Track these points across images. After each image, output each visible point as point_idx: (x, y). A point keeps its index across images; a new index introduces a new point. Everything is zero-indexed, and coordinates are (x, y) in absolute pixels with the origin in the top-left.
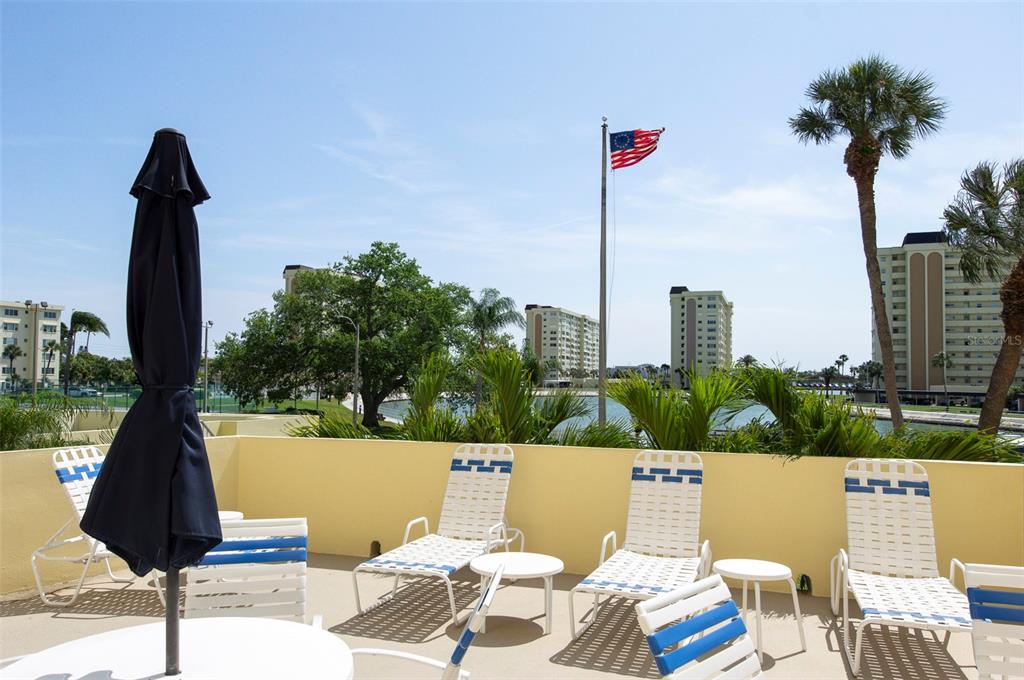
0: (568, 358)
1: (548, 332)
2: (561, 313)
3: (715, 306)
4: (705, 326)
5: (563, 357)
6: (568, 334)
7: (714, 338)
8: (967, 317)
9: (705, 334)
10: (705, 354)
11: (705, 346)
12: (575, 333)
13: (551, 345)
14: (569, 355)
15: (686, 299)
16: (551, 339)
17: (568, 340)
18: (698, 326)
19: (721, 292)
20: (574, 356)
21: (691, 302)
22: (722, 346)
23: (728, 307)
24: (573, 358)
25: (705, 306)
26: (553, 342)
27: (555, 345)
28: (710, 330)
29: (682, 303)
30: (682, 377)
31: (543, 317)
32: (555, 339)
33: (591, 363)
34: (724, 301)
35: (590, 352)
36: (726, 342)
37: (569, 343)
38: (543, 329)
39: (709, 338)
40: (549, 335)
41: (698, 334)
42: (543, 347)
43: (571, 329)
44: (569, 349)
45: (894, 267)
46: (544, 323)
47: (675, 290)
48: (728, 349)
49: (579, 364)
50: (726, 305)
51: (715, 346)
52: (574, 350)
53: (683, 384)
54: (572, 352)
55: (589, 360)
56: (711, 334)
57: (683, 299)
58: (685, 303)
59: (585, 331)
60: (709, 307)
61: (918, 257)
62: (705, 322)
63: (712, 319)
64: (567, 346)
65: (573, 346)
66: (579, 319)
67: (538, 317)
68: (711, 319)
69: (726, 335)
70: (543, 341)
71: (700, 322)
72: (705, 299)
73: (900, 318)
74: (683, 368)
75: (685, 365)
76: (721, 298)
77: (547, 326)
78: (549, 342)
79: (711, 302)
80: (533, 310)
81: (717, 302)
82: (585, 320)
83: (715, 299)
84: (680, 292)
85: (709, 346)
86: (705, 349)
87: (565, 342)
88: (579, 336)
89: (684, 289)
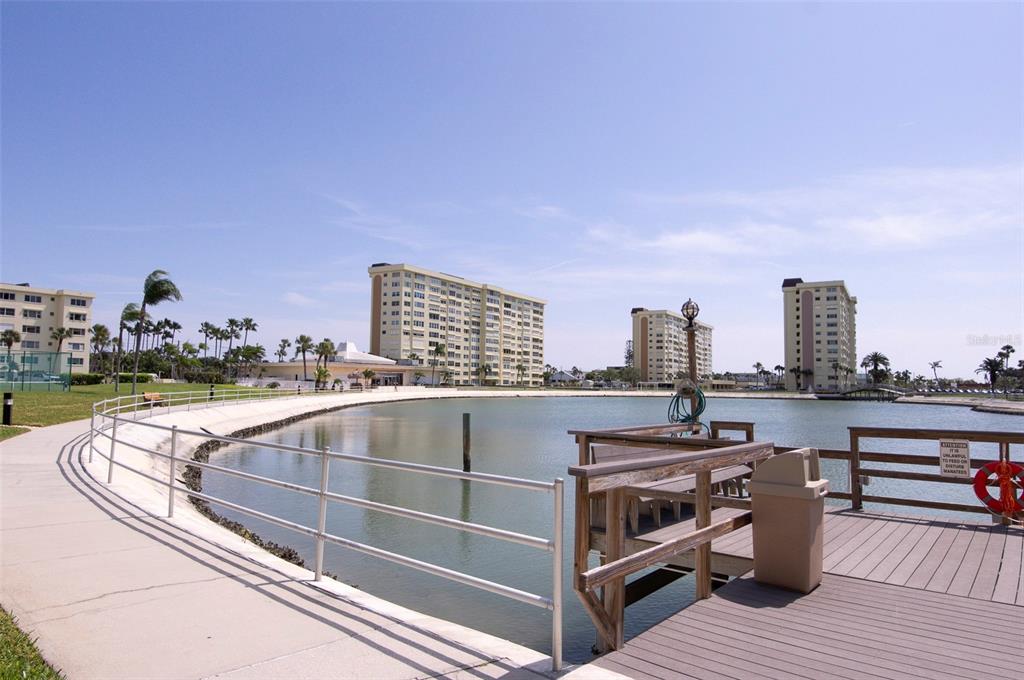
0: (675, 361)
1: (654, 335)
2: (667, 316)
3: (835, 298)
5: (671, 360)
6: (675, 337)
7: (835, 334)
11: (824, 342)
13: (658, 348)
14: (677, 358)
15: (801, 292)
16: (658, 342)
17: (675, 343)
18: (816, 320)
19: (843, 281)
21: (808, 295)
22: (844, 343)
23: (852, 302)
24: (682, 362)
25: (823, 299)
26: (659, 345)
27: (661, 348)
28: (831, 325)
29: (797, 296)
30: (798, 377)
31: (649, 320)
32: (661, 341)
33: (702, 368)
34: (847, 295)
35: (702, 357)
36: (849, 340)
38: (649, 332)
39: (829, 334)
40: (655, 338)
42: (649, 350)
43: (679, 332)
44: (677, 353)
46: (650, 326)
47: (788, 283)
48: (852, 347)
51: (836, 342)
52: (683, 354)
54: (681, 355)
57: (798, 293)
58: (800, 296)
60: (828, 299)
63: (833, 312)
64: (675, 349)
67: (644, 320)
69: (849, 332)
70: (650, 344)
71: (818, 316)
75: (801, 364)
76: (843, 289)
77: (654, 328)
78: (655, 344)
81: (839, 293)
84: (795, 285)
85: (829, 342)
87: (672, 345)
89: (799, 281)
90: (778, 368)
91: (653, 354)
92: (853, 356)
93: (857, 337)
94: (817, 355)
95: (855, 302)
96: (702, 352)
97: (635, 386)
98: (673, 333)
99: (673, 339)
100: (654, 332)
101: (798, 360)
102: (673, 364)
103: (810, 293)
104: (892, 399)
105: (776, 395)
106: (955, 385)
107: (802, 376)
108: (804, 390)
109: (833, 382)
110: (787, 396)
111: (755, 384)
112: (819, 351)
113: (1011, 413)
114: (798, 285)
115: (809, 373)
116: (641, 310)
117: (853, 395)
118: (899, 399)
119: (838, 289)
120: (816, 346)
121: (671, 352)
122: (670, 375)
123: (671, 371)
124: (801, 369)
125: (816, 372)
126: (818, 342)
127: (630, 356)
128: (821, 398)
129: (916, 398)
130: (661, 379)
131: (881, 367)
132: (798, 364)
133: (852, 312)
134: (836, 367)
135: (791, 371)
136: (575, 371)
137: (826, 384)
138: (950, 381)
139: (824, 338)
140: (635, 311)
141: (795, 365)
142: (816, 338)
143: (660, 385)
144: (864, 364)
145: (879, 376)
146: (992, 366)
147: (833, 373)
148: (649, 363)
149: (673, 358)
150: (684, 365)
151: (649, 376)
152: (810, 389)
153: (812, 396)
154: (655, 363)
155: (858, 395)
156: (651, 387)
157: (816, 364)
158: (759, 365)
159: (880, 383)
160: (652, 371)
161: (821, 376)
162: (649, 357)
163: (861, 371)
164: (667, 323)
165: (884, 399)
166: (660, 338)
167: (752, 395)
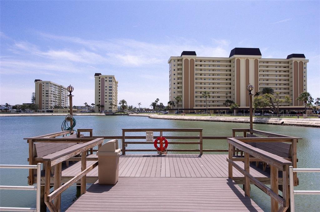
0: (54, 101)
1: (45, 91)
2: (51, 83)
3: (112, 81)
4: (108, 88)
5: (52, 101)
6: (54, 92)
7: (111, 93)
8: (201, 83)
9: (108, 91)
10: (108, 99)
12: (58, 92)
13: (46, 96)
14: (54, 100)
15: (101, 78)
16: (46, 93)
17: (54, 94)
18: (105, 88)
19: (114, 76)
20: (57, 101)
21: (103, 79)
23: (116, 83)
24: (56, 102)
26: (47, 95)
27: (48, 96)
29: (99, 79)
30: (99, 108)
31: (43, 85)
32: (48, 93)
33: (64, 104)
34: (115, 80)
35: (64, 100)
37: (55, 96)
38: (43, 90)
39: (110, 93)
40: (45, 92)
41: (105, 91)
42: (43, 97)
44: (54, 98)
45: (178, 64)
46: (43, 87)
49: (59, 104)
50: (116, 82)
51: (112, 96)
53: (99, 110)
54: (56, 99)
55: (64, 103)
56: (110, 91)
57: (100, 78)
58: (100, 79)
59: (62, 91)
60: (109, 81)
61: (186, 60)
62: (108, 87)
64: (54, 97)
65: (56, 97)
66: (59, 87)
67: (40, 85)
69: (116, 93)
71: (106, 87)
73: (180, 83)
74: (99, 104)
75: (100, 103)
77: (45, 88)
78: (45, 95)
79: (110, 80)
80: (38, 81)
81: (112, 79)
82: (62, 87)
83: (111, 79)
86: (108, 97)
87: (52, 95)
88: (59, 93)
89: (100, 74)
90: (92, 104)
91: (44, 98)
92: (116, 101)
93: (118, 94)
94: (105, 100)
95: (118, 83)
96: (65, 98)
97: (36, 111)
98: (53, 91)
99: (53, 93)
100: (45, 90)
101: (99, 102)
102: (53, 102)
103: (104, 79)
104: (128, 115)
105: (92, 114)
106: (144, 110)
107: (100, 107)
108: (101, 112)
109: (110, 109)
110: (95, 115)
111: (84, 110)
112: (106, 99)
113: (158, 119)
114: (100, 76)
115: (103, 106)
116: (39, 80)
117: (116, 113)
118: (129, 115)
119: (113, 78)
120: (105, 97)
121: (52, 98)
122: (51, 107)
123: (52, 105)
124: (100, 105)
125: (105, 106)
126: (106, 96)
127: (34, 99)
128: (106, 115)
129: (134, 114)
130: (48, 108)
131: (125, 104)
132: (99, 103)
133: (116, 86)
134: (111, 104)
135: (97, 105)
136: (7, 105)
137: (108, 110)
138: (143, 109)
139: (108, 94)
140: (36, 81)
141: (98, 103)
142: (105, 94)
143: (47, 111)
144: (120, 103)
145: (124, 107)
146: (154, 105)
147: (110, 106)
148: (43, 102)
149: (53, 100)
150: (57, 103)
151: (43, 107)
152: (103, 112)
153: (104, 114)
154: (45, 102)
155: (118, 113)
156: (44, 112)
157: (105, 103)
158: (86, 103)
159: (124, 110)
160: (44, 105)
161: (107, 108)
162: (43, 100)
163: (119, 105)
164: (50, 86)
165: (125, 115)
166: (47, 92)
167: (83, 114)
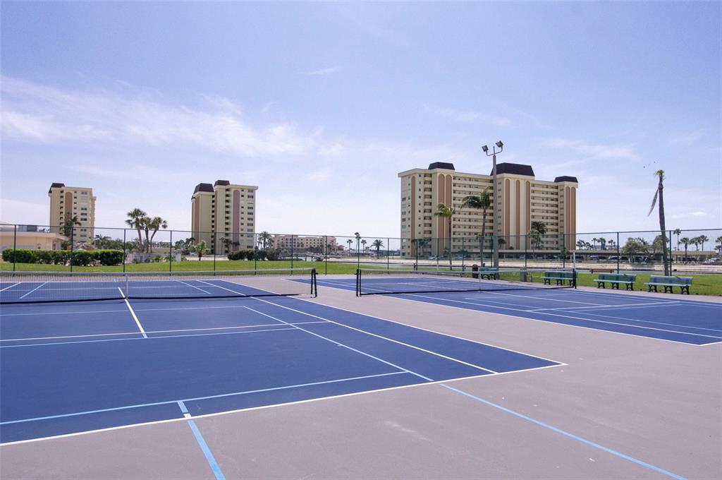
25: (246, 196)
68: (250, 206)
72: (246, 191)
